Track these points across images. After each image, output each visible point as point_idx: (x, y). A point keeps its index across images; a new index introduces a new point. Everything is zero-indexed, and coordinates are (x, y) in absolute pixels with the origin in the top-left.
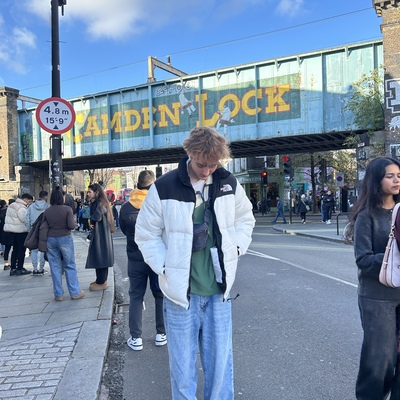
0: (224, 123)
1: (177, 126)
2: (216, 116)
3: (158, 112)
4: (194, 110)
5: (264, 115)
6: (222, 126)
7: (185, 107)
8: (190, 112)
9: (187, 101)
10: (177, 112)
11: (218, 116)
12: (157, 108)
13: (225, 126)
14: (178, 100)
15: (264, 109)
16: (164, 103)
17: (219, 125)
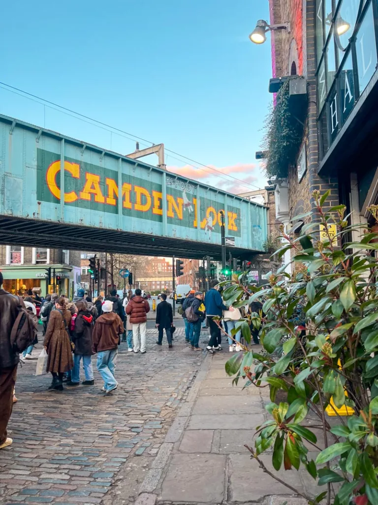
0: (210, 228)
1: (180, 220)
2: (205, 221)
4: (192, 210)
6: (208, 230)
7: (187, 205)
8: (190, 211)
9: (188, 200)
10: (181, 207)
11: (206, 222)
13: (210, 230)
14: (181, 197)
16: (171, 194)
17: (206, 229)
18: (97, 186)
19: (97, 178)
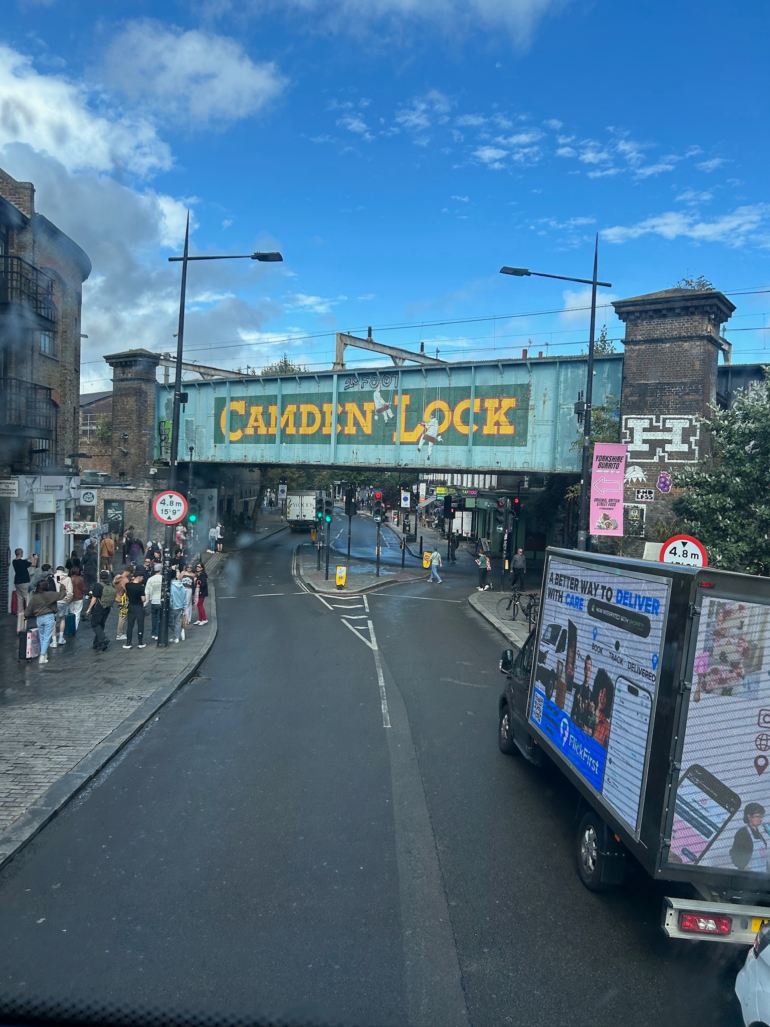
0: (429, 439)
3: (345, 413)
5: (481, 436)
7: (380, 411)
8: (386, 418)
12: (343, 406)
13: (430, 444)
15: (481, 429)
16: (353, 401)
18: (260, 418)
19: (260, 409)
